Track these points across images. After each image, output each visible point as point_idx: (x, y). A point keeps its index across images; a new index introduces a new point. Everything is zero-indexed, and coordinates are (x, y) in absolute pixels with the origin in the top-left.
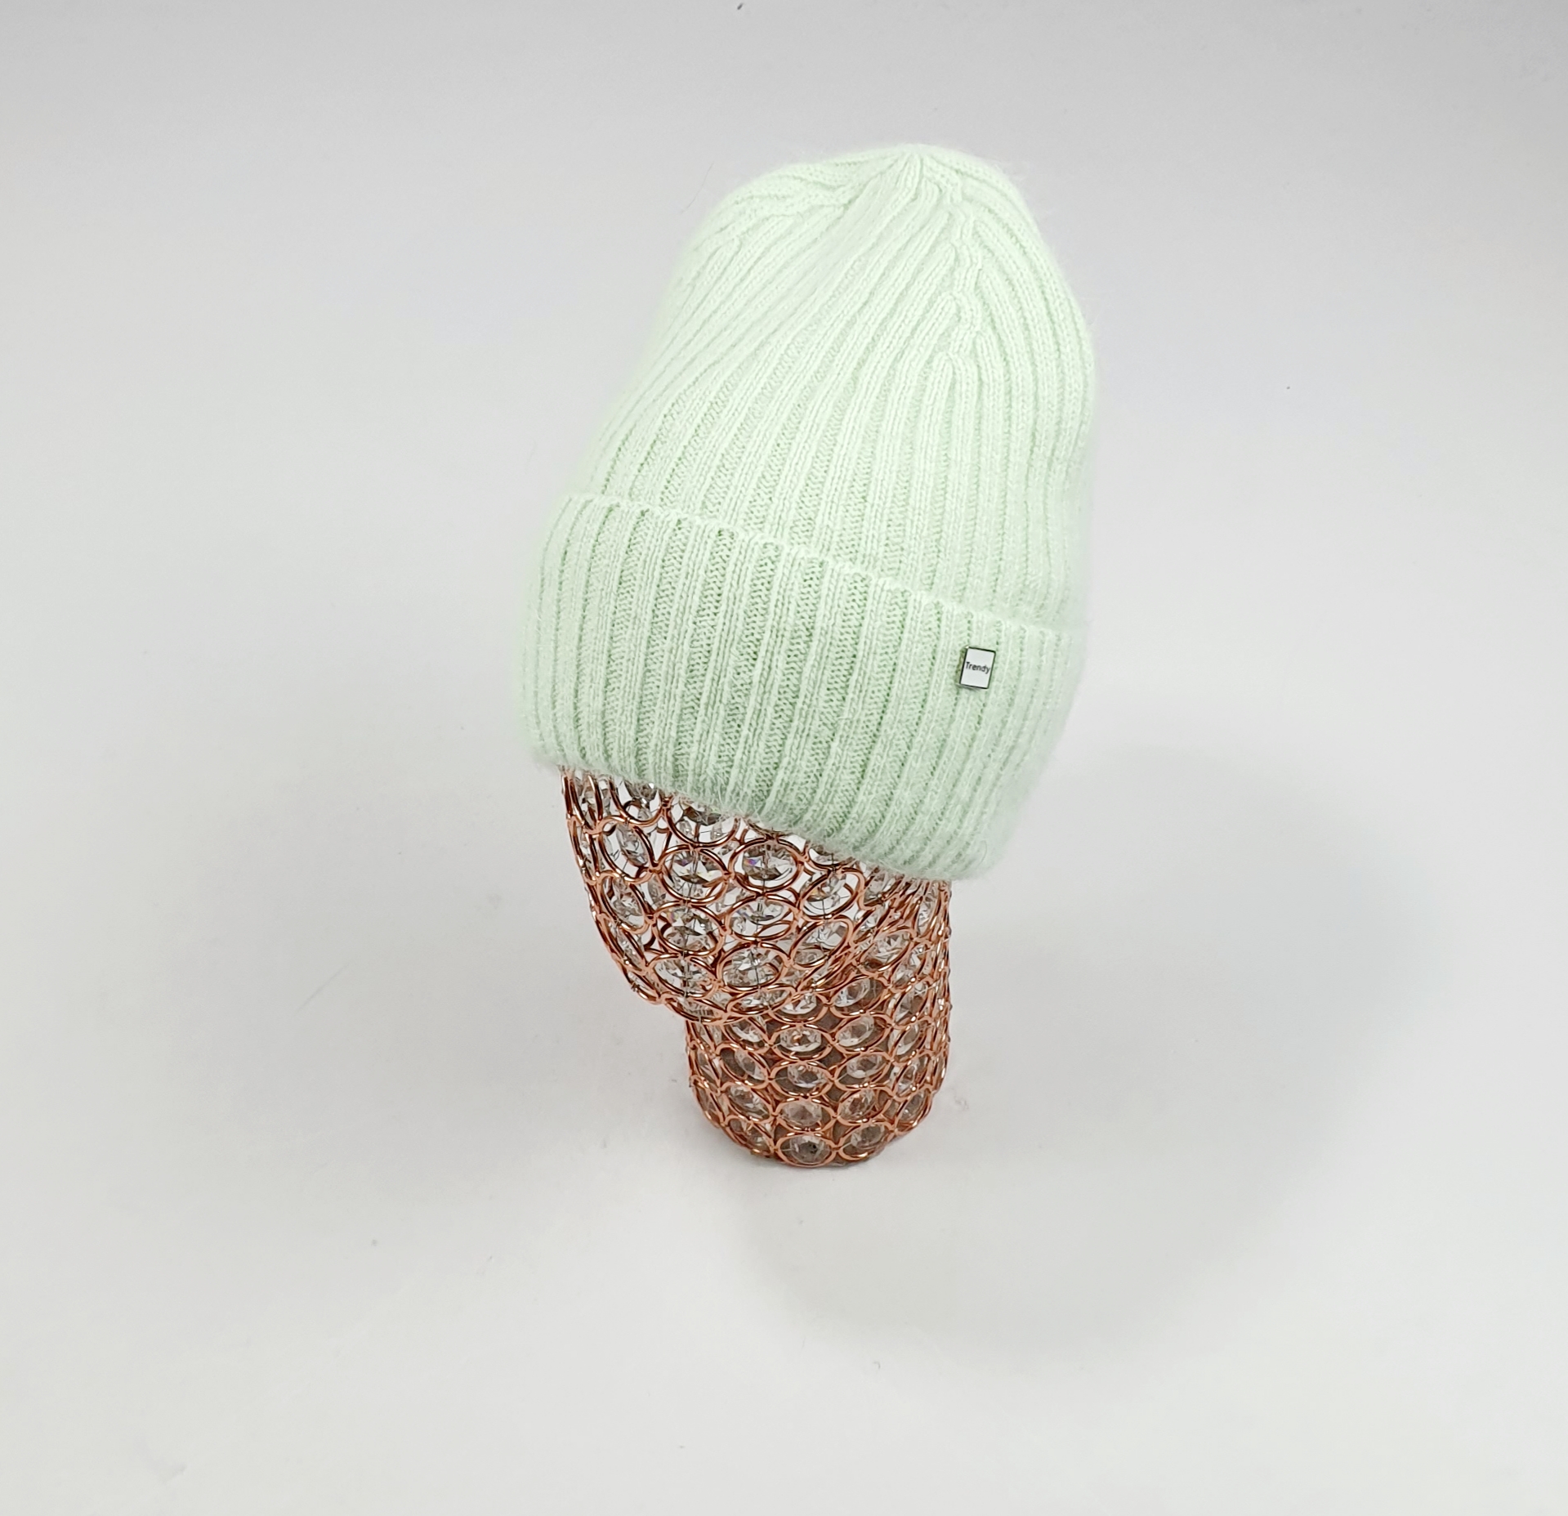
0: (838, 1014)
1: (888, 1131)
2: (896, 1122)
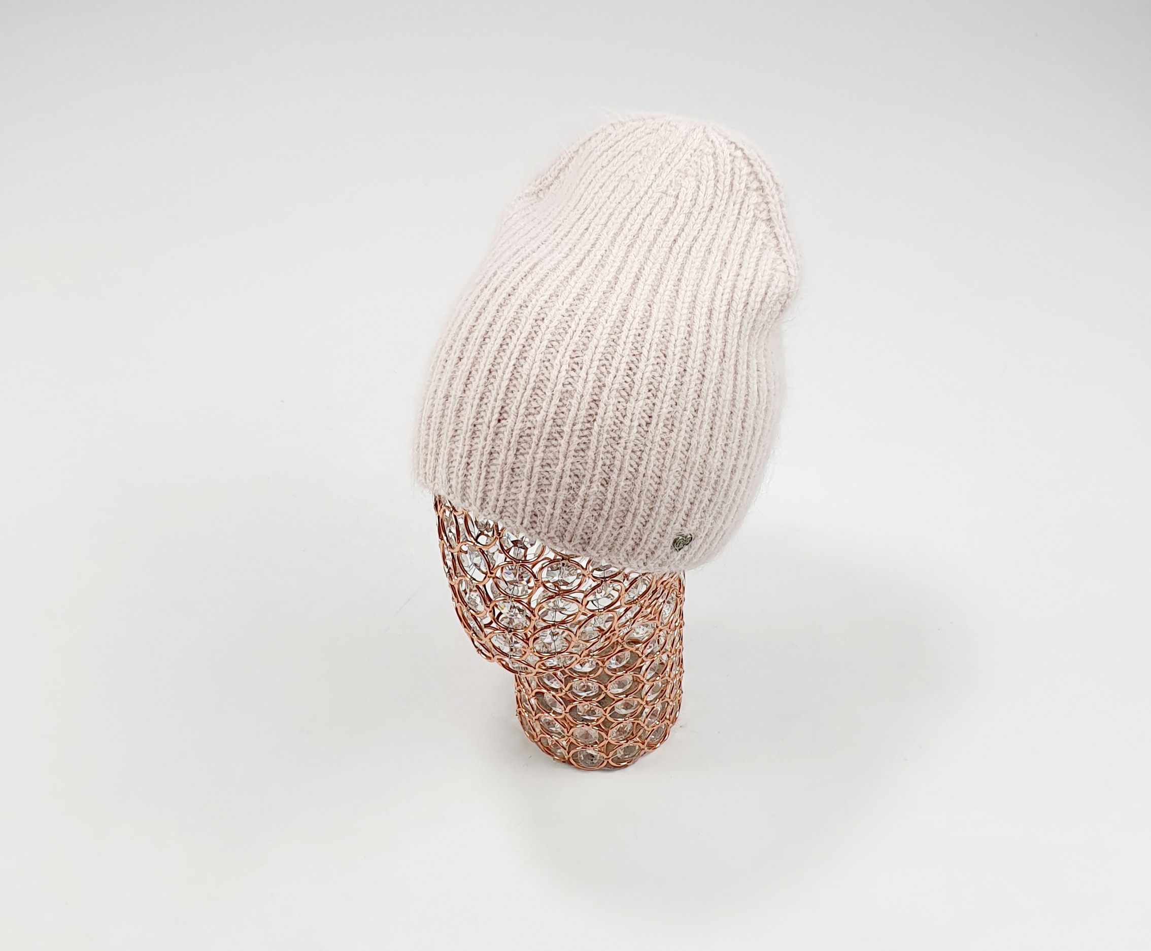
2: (646, 744)
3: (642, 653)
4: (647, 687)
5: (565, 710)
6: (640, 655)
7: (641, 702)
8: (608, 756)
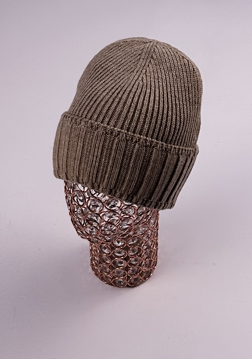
0: (129, 246)
1: (140, 279)
2: (143, 277)
3: (142, 238)
4: (144, 253)
5: (111, 261)
6: (141, 239)
7: (141, 259)
8: (127, 281)
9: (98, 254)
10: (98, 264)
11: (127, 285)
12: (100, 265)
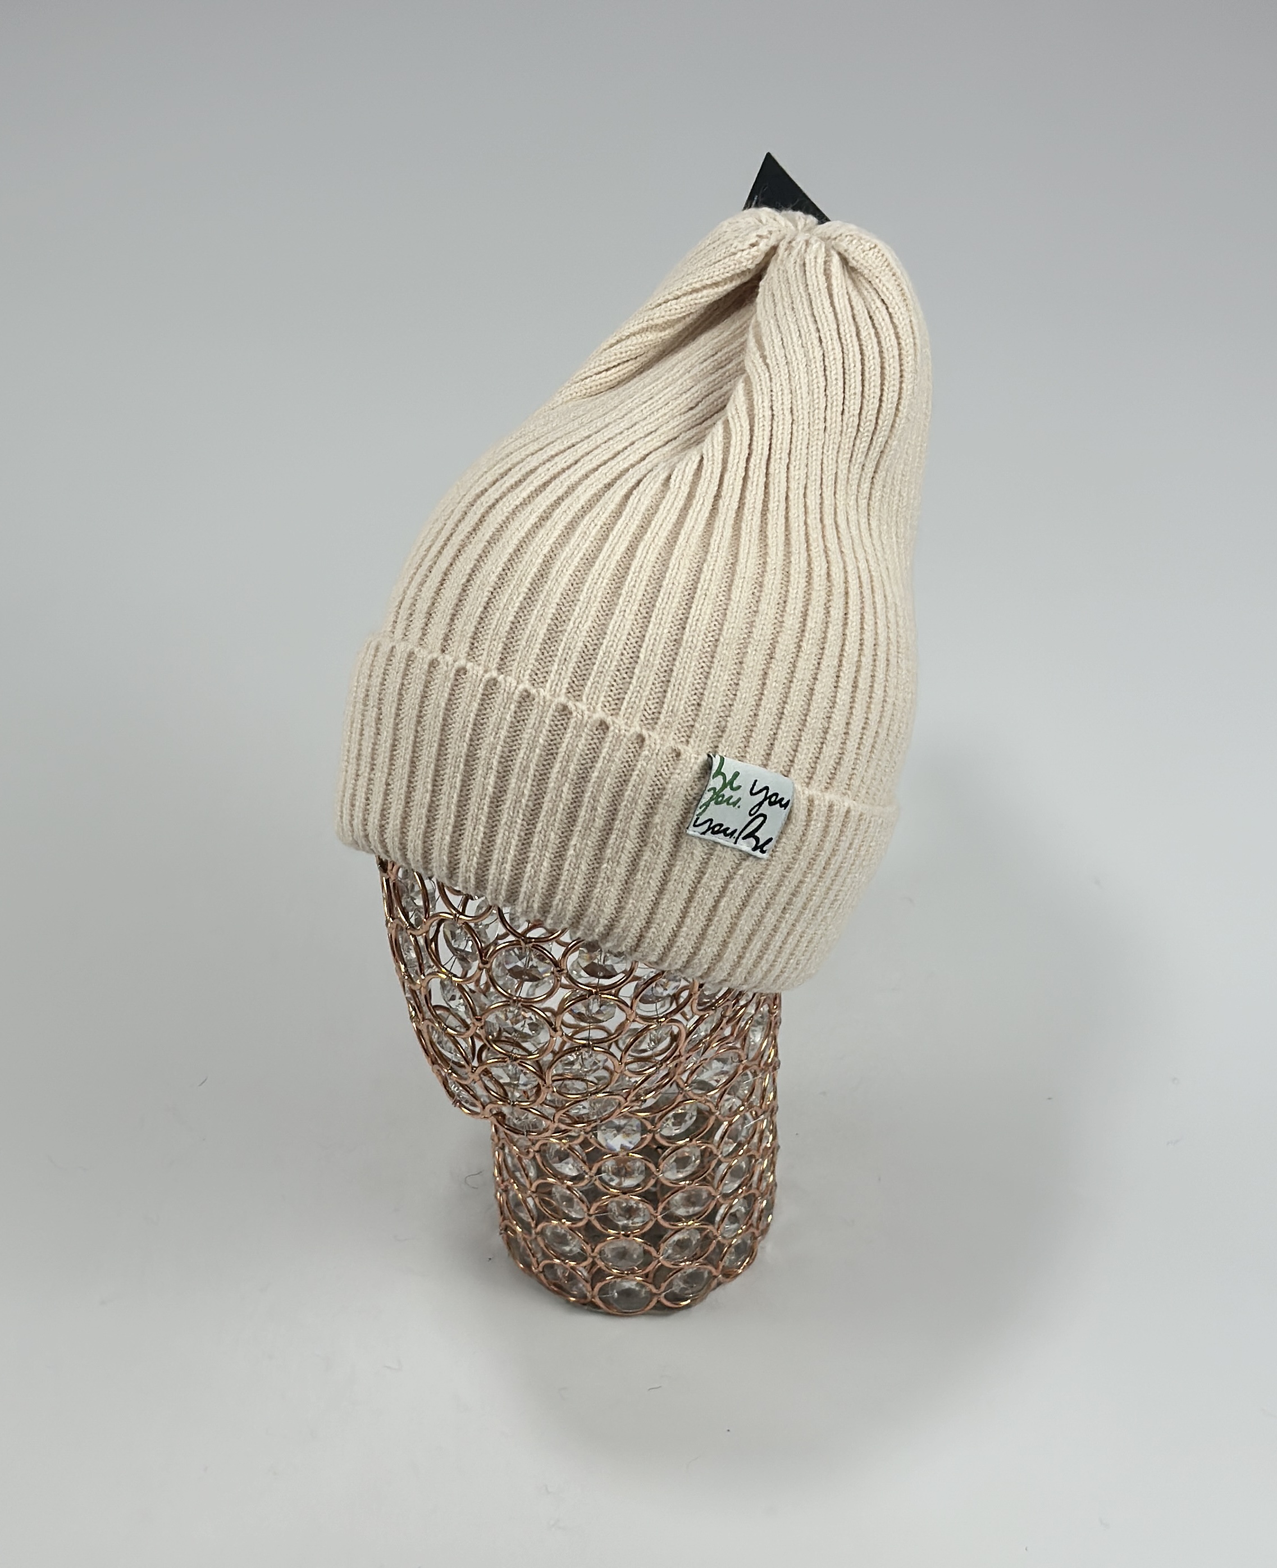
0: (664, 1142)
1: (712, 1277)
2: (721, 1267)
3: (717, 1106)
4: (723, 1168)
5: (589, 1210)
6: (713, 1110)
7: (713, 1192)
9: (531, 1184)
10: (533, 1225)
11: (658, 1302)
12: (540, 1227)
